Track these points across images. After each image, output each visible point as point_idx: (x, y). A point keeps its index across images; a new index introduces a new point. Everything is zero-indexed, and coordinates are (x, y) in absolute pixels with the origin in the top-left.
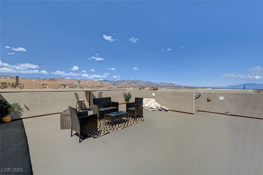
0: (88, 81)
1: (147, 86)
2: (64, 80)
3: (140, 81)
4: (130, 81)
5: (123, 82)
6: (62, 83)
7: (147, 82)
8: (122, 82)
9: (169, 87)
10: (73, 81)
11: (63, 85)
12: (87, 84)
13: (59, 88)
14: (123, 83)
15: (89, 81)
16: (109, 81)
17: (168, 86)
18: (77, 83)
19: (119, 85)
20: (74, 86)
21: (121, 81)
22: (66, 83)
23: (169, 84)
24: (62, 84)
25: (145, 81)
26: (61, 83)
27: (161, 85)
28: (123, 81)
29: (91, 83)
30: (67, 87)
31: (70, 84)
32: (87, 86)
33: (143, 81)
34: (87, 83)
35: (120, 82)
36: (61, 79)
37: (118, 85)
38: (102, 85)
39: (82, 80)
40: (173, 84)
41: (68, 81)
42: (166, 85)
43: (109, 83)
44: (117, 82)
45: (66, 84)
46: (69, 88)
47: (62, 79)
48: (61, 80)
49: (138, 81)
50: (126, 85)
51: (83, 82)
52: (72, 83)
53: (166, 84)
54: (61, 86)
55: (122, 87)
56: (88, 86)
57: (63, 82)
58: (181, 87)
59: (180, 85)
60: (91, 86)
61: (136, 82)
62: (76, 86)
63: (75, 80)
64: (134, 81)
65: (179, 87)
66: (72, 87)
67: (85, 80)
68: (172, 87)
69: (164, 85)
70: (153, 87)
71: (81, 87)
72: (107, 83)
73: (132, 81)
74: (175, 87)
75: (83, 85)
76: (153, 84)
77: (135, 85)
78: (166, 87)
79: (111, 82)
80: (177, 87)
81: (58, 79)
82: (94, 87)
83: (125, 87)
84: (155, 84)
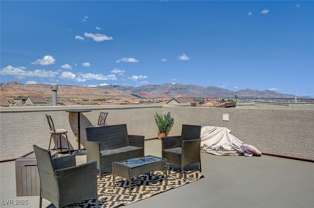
0: (74, 88)
1: (211, 97)
2: (21, 87)
3: (194, 87)
4: (170, 86)
5: (155, 89)
6: (17, 94)
7: (210, 88)
8: (153, 89)
9: (262, 98)
10: (42, 89)
11: (20, 97)
12: (72, 94)
13: (12, 104)
14: (154, 91)
15: (77, 88)
16: (122, 87)
17: (260, 97)
18: (50, 94)
19: (146, 97)
20: (44, 99)
21: (148, 87)
22: (26, 94)
23: (261, 93)
24: (17, 96)
25: (205, 87)
26: (15, 94)
27: (243, 96)
28: (153, 87)
29: (82, 93)
30: (29, 101)
31: (35, 95)
32: (71, 99)
33: (201, 87)
34: (72, 93)
35: (146, 90)
36: (16, 84)
37: (143, 96)
38: (107, 96)
39: (61, 85)
40: (272, 92)
41: (31, 89)
42: (254, 95)
43: (121, 92)
44: (140, 90)
45: (27, 96)
46: (33, 104)
47: (17, 85)
48: (16, 87)
49: (188, 86)
50: (162, 96)
51: (63, 91)
52: (39, 94)
53: (254, 93)
54: (15, 101)
55: (152, 100)
56: (75, 99)
57: (20, 92)
58: (291, 99)
59: (289, 95)
60: (82, 100)
61: (184, 88)
62: (48, 100)
63: (45, 86)
64: (179, 87)
65: (286, 99)
66: (39, 102)
67: (69, 86)
68: (270, 99)
69: (250, 96)
70: (225, 100)
71: (60, 101)
72: (118, 91)
73: (174, 87)
74: (277, 99)
75: (64, 98)
76: (225, 92)
77: (181, 95)
78: (256, 99)
79: (127, 91)
80: (281, 99)
81: (8, 86)
82: (88, 101)
83: (159, 100)
84: (228, 93)
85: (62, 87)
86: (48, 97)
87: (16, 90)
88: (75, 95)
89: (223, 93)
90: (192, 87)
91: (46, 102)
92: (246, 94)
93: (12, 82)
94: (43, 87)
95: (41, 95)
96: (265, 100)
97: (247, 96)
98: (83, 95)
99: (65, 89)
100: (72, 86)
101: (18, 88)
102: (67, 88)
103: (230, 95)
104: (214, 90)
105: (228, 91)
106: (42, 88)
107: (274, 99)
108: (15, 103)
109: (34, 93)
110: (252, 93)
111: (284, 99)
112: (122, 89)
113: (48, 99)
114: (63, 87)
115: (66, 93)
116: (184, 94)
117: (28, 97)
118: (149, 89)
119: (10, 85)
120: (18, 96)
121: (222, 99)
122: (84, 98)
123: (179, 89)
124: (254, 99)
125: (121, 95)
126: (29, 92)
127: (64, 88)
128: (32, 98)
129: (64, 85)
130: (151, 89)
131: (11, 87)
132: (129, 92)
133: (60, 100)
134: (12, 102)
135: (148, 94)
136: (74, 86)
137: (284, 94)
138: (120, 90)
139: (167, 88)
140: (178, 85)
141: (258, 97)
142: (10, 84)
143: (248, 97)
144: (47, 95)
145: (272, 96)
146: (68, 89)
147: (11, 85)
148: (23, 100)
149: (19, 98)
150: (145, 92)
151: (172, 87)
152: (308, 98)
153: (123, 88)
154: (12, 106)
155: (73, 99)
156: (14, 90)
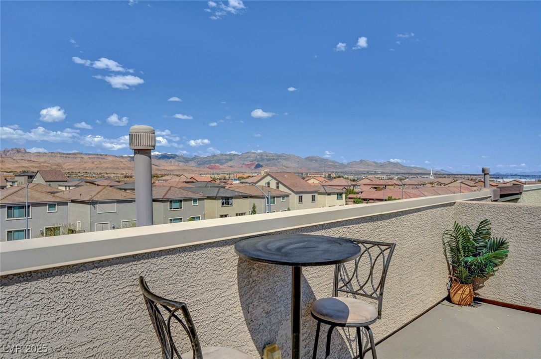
0: (110, 158)
1: (312, 171)
2: (27, 157)
3: (287, 158)
4: (253, 155)
5: (231, 160)
6: (19, 167)
7: (310, 159)
8: (227, 161)
9: (383, 173)
10: (59, 160)
11: (24, 172)
12: (107, 168)
13: (11, 183)
14: (230, 164)
15: (114, 159)
16: (182, 156)
17: (379, 171)
18: (71, 167)
19: (218, 171)
20: (63, 175)
21: (222, 157)
22: (33, 167)
23: (382, 166)
24: (18, 170)
25: (304, 157)
26: (16, 168)
27: (357, 169)
28: (228, 157)
29: (122, 165)
30: (38, 179)
31: (48, 169)
32: (106, 175)
33: (298, 157)
34: (107, 165)
35: (218, 161)
36: (18, 152)
37: (214, 171)
38: (159, 170)
39: (89, 154)
40: (396, 164)
41: (42, 159)
42: (371, 169)
43: (181, 164)
44: (210, 162)
45: (35, 170)
46: (45, 183)
47: (20, 154)
48: (18, 157)
49: (279, 156)
50: (243, 170)
51: (93, 162)
52: (54, 167)
53: (371, 165)
54: (17, 178)
55: (227, 177)
56: (112, 176)
57: (25, 164)
58: (421, 174)
59: (419, 169)
60: (122, 176)
61: (274, 159)
62: (68, 177)
63: (65, 156)
64: (266, 157)
65: (415, 174)
66: (56, 180)
67: (101, 155)
68: (394, 174)
69: (366, 170)
70: (332, 175)
71: (88, 178)
72: (177, 164)
73: (258, 157)
74: (403, 174)
75: (94, 173)
76: (332, 165)
77: (268, 169)
78: (374, 174)
79: (190, 162)
80: (409, 174)
81: (6, 155)
82: (131, 177)
83: (238, 176)
84: (336, 165)
85: (90, 156)
86: (68, 173)
87: (18, 161)
88: (111, 170)
89: (329, 166)
90: (285, 157)
91: (66, 180)
92: (360, 168)
93: (12, 150)
94: (60, 156)
95: (58, 168)
96: (387, 176)
97: (362, 169)
98: (123, 169)
99: (96, 160)
100: (106, 155)
101: (22, 158)
102: (99, 158)
103: (339, 168)
104: (316, 161)
105: (336, 162)
106: (59, 158)
107: (399, 174)
108: (17, 181)
109: (47, 166)
110: (368, 165)
111: (412, 174)
112: (183, 160)
113: (69, 175)
114: (93, 156)
115: (97, 166)
116: (274, 167)
117: (37, 171)
118: (223, 160)
119: (8, 154)
120: (21, 170)
121: (327, 175)
122: (124, 173)
123: (267, 159)
124: (372, 174)
125: (181, 169)
126: (38, 165)
127: (94, 158)
128: (44, 173)
129: (94, 154)
130: (226, 159)
131: (10, 158)
132: (192, 164)
133: (88, 176)
134: (11, 180)
135: (221, 167)
136: (110, 156)
137: (413, 167)
138: (180, 161)
139: (248, 159)
140: (264, 155)
141: (377, 171)
142: (8, 151)
143: (364, 171)
144: (68, 169)
145: (396, 170)
146: (100, 160)
147: (11, 153)
148: (28, 176)
149: (23, 174)
150: (217, 165)
151: (256, 157)
152: (445, 173)
153: (184, 158)
154: (11, 186)
155: (109, 175)
156: (15, 161)
